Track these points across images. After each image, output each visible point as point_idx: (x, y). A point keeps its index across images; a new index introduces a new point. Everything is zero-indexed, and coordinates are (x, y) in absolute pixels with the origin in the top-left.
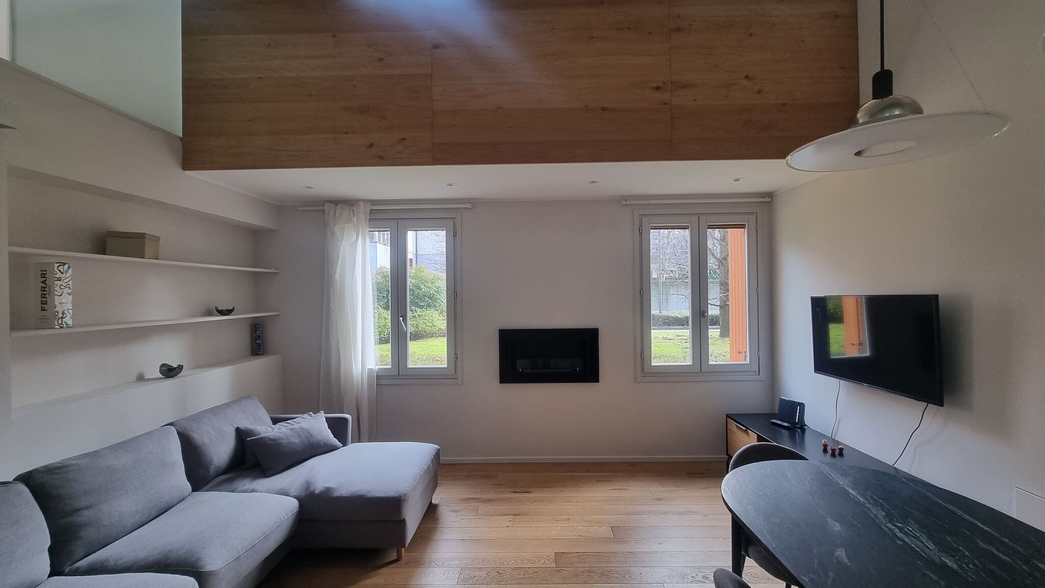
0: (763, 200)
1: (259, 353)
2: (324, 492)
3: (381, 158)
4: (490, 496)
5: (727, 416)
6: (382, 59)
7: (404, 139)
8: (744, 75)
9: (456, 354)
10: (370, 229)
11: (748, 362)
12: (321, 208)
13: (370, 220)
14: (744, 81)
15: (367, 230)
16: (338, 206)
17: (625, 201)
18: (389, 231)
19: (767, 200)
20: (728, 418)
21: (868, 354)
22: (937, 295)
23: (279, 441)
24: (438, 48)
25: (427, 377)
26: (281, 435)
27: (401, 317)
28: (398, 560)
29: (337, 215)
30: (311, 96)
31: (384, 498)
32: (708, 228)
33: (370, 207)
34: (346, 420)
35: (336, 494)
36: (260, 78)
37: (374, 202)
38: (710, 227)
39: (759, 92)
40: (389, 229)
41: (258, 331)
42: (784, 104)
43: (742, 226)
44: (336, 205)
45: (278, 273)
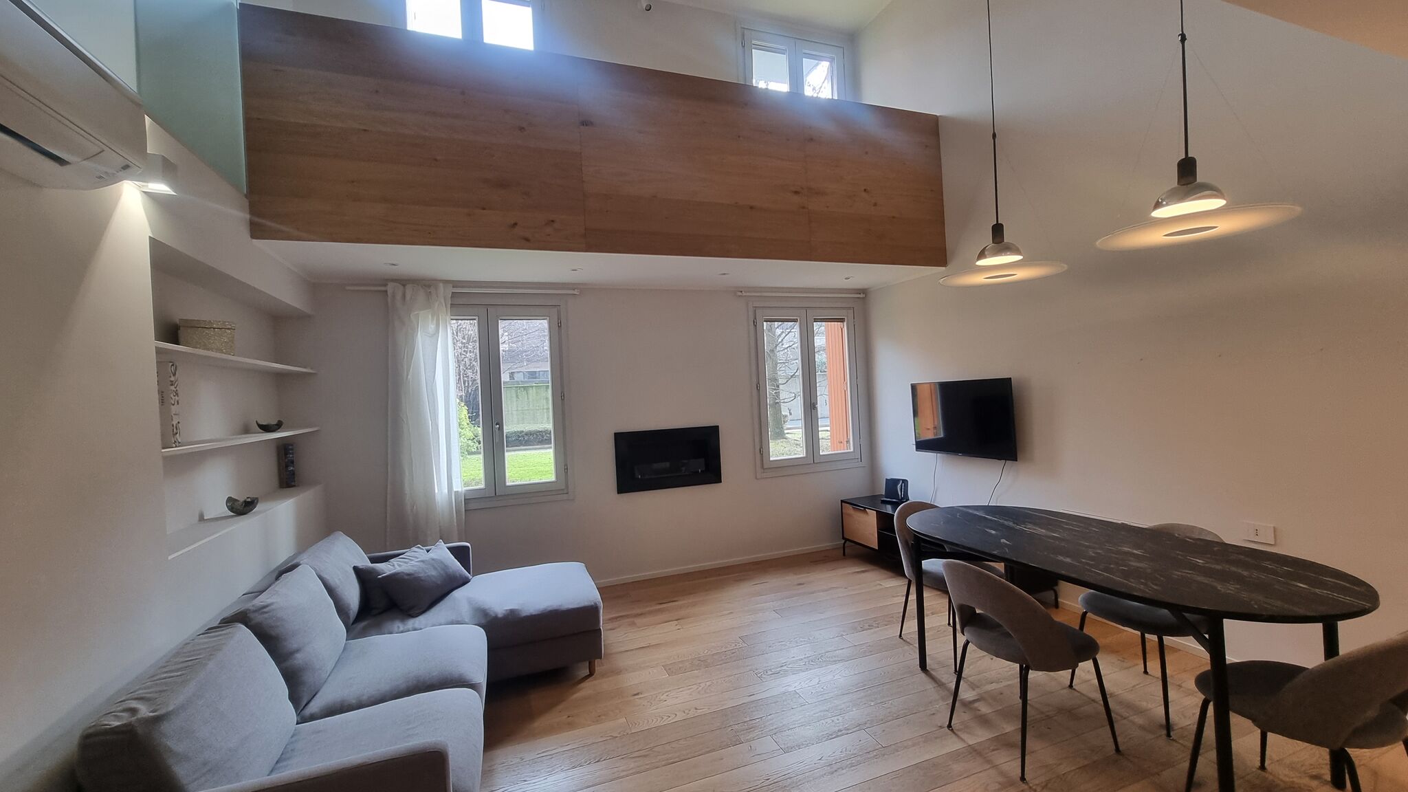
0: (859, 296)
1: (293, 484)
2: (508, 615)
3: (527, 240)
4: (639, 611)
5: (842, 501)
6: (523, 128)
7: (553, 221)
8: (863, 189)
9: (566, 465)
10: (452, 317)
11: (852, 450)
12: (383, 288)
13: (452, 305)
14: (864, 194)
15: (448, 318)
16: (406, 287)
17: (738, 292)
18: (475, 319)
19: (862, 296)
20: (843, 504)
21: (942, 436)
22: (1011, 378)
23: (416, 575)
24: (586, 125)
25: (532, 494)
26: (415, 569)
27: (496, 425)
28: (591, 674)
29: (408, 297)
30: (436, 160)
31: (578, 608)
32: (815, 321)
33: (450, 290)
34: (468, 547)
35: (524, 614)
36: (365, 130)
37: (456, 284)
38: (816, 320)
39: (875, 205)
40: (477, 318)
41: (290, 454)
42: (894, 217)
43: (842, 320)
44: (404, 286)
45: (314, 373)
